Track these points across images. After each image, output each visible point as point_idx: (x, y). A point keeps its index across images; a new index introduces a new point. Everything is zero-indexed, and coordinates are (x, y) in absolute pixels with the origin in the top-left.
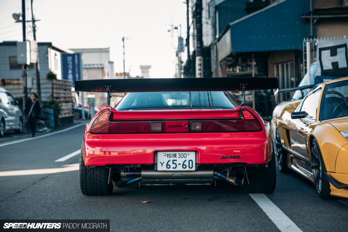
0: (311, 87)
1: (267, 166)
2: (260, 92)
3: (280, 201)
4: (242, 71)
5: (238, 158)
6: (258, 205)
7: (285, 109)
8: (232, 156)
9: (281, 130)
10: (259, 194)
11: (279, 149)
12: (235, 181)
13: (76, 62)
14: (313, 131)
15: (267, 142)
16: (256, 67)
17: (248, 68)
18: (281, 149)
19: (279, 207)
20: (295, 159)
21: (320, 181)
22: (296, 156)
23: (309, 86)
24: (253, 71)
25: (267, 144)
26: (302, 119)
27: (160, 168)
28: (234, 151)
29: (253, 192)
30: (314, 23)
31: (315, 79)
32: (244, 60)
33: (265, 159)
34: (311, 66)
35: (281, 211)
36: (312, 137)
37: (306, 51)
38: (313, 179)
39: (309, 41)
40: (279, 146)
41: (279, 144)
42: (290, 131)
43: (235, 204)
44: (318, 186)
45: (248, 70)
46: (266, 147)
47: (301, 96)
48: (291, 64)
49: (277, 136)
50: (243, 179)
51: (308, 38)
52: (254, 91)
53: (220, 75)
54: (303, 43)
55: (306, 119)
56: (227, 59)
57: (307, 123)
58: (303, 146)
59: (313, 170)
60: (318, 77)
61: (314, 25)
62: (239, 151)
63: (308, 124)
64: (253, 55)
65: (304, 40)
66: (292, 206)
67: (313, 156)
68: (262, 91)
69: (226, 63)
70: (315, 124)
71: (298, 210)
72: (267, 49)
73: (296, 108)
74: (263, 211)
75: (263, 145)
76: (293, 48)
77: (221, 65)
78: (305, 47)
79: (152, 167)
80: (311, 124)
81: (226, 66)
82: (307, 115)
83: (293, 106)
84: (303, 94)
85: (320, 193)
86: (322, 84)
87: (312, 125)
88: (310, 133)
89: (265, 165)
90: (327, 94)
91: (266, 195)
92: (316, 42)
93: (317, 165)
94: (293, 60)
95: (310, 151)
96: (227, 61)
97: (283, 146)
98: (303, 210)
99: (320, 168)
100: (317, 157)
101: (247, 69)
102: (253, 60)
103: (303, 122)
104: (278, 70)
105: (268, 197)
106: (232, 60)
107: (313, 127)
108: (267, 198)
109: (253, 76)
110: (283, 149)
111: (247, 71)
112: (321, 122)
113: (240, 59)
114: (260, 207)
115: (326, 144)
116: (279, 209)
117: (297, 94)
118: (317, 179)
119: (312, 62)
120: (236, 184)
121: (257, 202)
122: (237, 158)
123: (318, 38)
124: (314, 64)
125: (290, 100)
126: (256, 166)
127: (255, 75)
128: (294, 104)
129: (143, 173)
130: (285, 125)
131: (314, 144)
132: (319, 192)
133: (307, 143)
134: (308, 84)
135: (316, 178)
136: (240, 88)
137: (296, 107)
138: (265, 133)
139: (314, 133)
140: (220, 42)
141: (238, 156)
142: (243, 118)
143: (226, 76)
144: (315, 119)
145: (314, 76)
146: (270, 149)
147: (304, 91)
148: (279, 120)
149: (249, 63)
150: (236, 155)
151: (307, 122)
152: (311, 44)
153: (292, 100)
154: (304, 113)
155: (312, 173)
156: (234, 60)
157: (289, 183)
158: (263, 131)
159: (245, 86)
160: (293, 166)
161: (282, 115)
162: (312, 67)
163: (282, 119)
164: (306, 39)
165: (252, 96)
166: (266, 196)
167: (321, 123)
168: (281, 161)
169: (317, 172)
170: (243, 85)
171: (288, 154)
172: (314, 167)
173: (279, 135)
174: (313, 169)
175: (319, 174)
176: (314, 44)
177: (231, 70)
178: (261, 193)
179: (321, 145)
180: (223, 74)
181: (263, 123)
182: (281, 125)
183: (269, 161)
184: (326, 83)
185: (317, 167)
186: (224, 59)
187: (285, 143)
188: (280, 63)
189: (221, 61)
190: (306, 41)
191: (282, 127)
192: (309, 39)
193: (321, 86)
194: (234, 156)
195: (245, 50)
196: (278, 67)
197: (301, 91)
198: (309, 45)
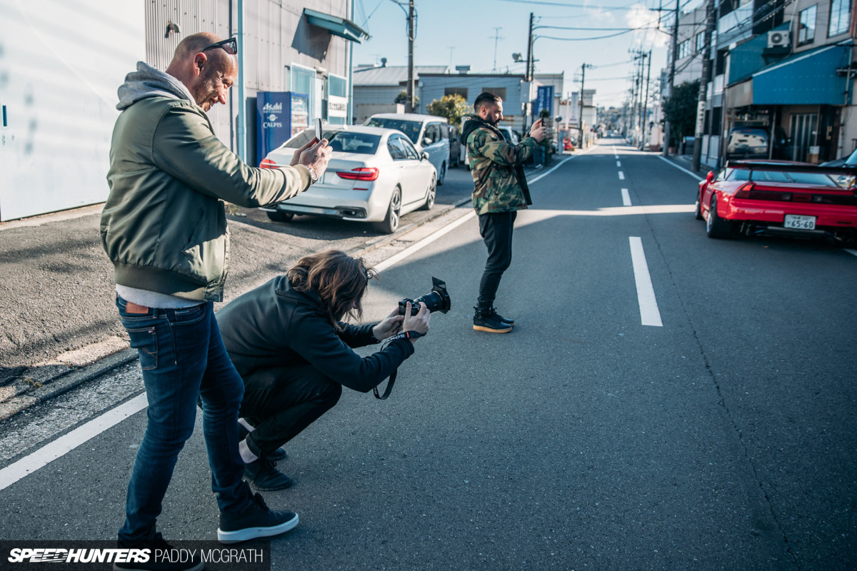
4: (752, 119)
12: (841, 239)
13: (548, 95)
16: (768, 116)
27: (787, 225)
30: (851, 78)
45: (758, 120)
79: (781, 224)
94: (816, 113)
101: (756, 117)
104: (794, 121)
129: (770, 228)
140: (731, 89)
189: (730, 109)
195: (768, 102)
196: (794, 118)
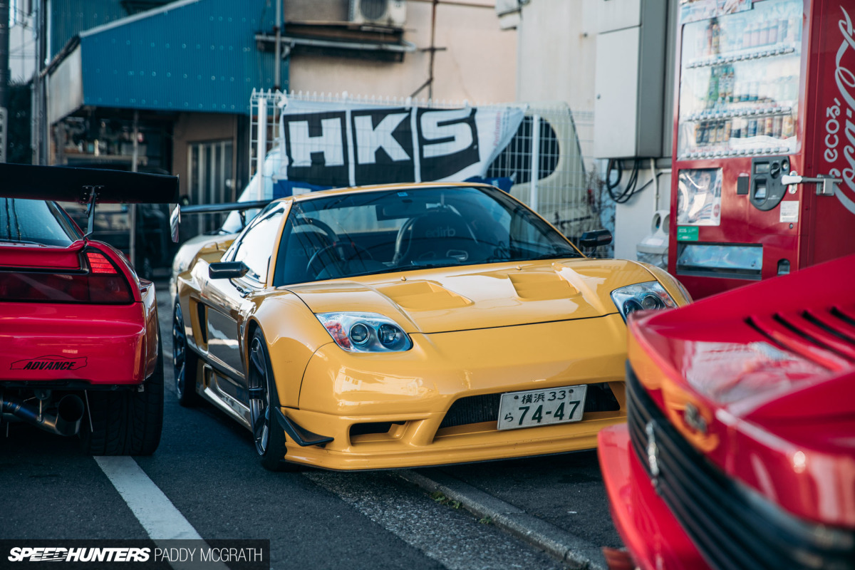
0: (263, 205)
1: (142, 390)
2: (151, 208)
3: (168, 474)
4: (109, 153)
5: (69, 368)
6: (111, 483)
7: (200, 255)
8: (52, 363)
9: (185, 302)
10: (118, 457)
11: (179, 350)
12: (57, 426)
14: (257, 309)
15: (143, 330)
16: (144, 148)
17: (124, 147)
18: (183, 348)
19: (162, 489)
20: (214, 375)
21: (265, 428)
22: (217, 367)
23: (261, 202)
24: (136, 157)
25: (144, 337)
26: (235, 279)
28: (65, 351)
29: (104, 453)
30: (284, 55)
31: (275, 186)
32: (115, 127)
33: (136, 371)
34: (267, 155)
35: (166, 498)
36: (253, 324)
37: (255, 120)
38: (251, 424)
39: (265, 97)
40: (180, 341)
41: (179, 337)
42: (206, 306)
43: (53, 483)
44: (261, 440)
45: (124, 152)
46: (140, 343)
47: (239, 224)
48: (227, 147)
49: (177, 318)
50: (77, 419)
51: (262, 90)
52: (133, 206)
53: (52, 160)
54: (251, 100)
55: (243, 280)
56: (70, 119)
57: (245, 290)
58: (233, 343)
59: (250, 401)
60: (280, 182)
61: (283, 59)
62: (76, 352)
63: (247, 293)
64: (136, 117)
65: (254, 93)
66: (193, 487)
67: (253, 368)
68: (156, 206)
69: (67, 131)
70: (263, 293)
71: (208, 495)
72: (171, 106)
73: (225, 253)
74: (121, 498)
75: (133, 338)
76: (233, 108)
77: (53, 134)
78: (256, 110)
80: (253, 292)
81: (68, 138)
82: (247, 272)
83: (219, 247)
84: (243, 220)
85: (263, 455)
86: (286, 201)
87: (257, 294)
88: (250, 314)
89: (137, 387)
90: (295, 226)
91: (135, 460)
92: (280, 99)
93: (261, 391)
94: (232, 139)
95: (247, 356)
96: (71, 125)
97: (189, 342)
98: (217, 496)
99: (268, 397)
100: (261, 371)
101: (120, 149)
102: (136, 130)
103: (235, 286)
104: (196, 159)
105: (139, 464)
106: (84, 123)
107: (258, 301)
108: (137, 467)
109: (134, 170)
110: (188, 349)
111: (120, 153)
112: (276, 289)
113: (104, 125)
114: (117, 488)
115: (283, 341)
116: (161, 494)
117: (233, 220)
118: (259, 423)
119: (269, 147)
120: (59, 433)
121: (110, 477)
122: (65, 368)
123: (285, 91)
124: (276, 153)
125: (217, 234)
126: (114, 389)
127: (140, 167)
128: (221, 244)
130: (196, 292)
131: (257, 341)
132: (261, 454)
133: (242, 339)
134: (259, 198)
135: (256, 420)
136: (85, 196)
137: (224, 250)
138: (140, 309)
139: (257, 315)
140: (55, 75)
141: (68, 363)
142: (87, 270)
143: (65, 162)
144: (265, 282)
145: (273, 179)
146: (153, 349)
147: (247, 213)
148: (184, 278)
149: (126, 135)
150: (64, 361)
151: (246, 288)
152: (270, 103)
153: (221, 233)
154: (240, 265)
155: (249, 407)
156: (88, 124)
157: (195, 432)
158: (135, 304)
159: (97, 190)
160: (208, 391)
161: (191, 267)
162: (270, 157)
163: (191, 277)
164: (258, 91)
165: (130, 217)
166: (135, 463)
167: (276, 292)
168: (183, 378)
169: (260, 406)
170: (90, 189)
171: (200, 361)
172: (253, 394)
173: (181, 314)
174: (251, 398)
175: (263, 412)
176: (276, 104)
177: (80, 148)
178: (123, 454)
179: (271, 343)
180: (60, 158)
181: (138, 284)
182: (187, 290)
183: (148, 376)
184: (295, 198)
185: (259, 396)
186: (63, 120)
187: (193, 336)
188: (203, 142)
189: (55, 125)
190: (257, 96)
191: (188, 297)
192: (266, 91)
193: (285, 204)
194: (57, 363)
195: (117, 101)
196: (196, 151)
197: (241, 213)
198: (264, 105)
